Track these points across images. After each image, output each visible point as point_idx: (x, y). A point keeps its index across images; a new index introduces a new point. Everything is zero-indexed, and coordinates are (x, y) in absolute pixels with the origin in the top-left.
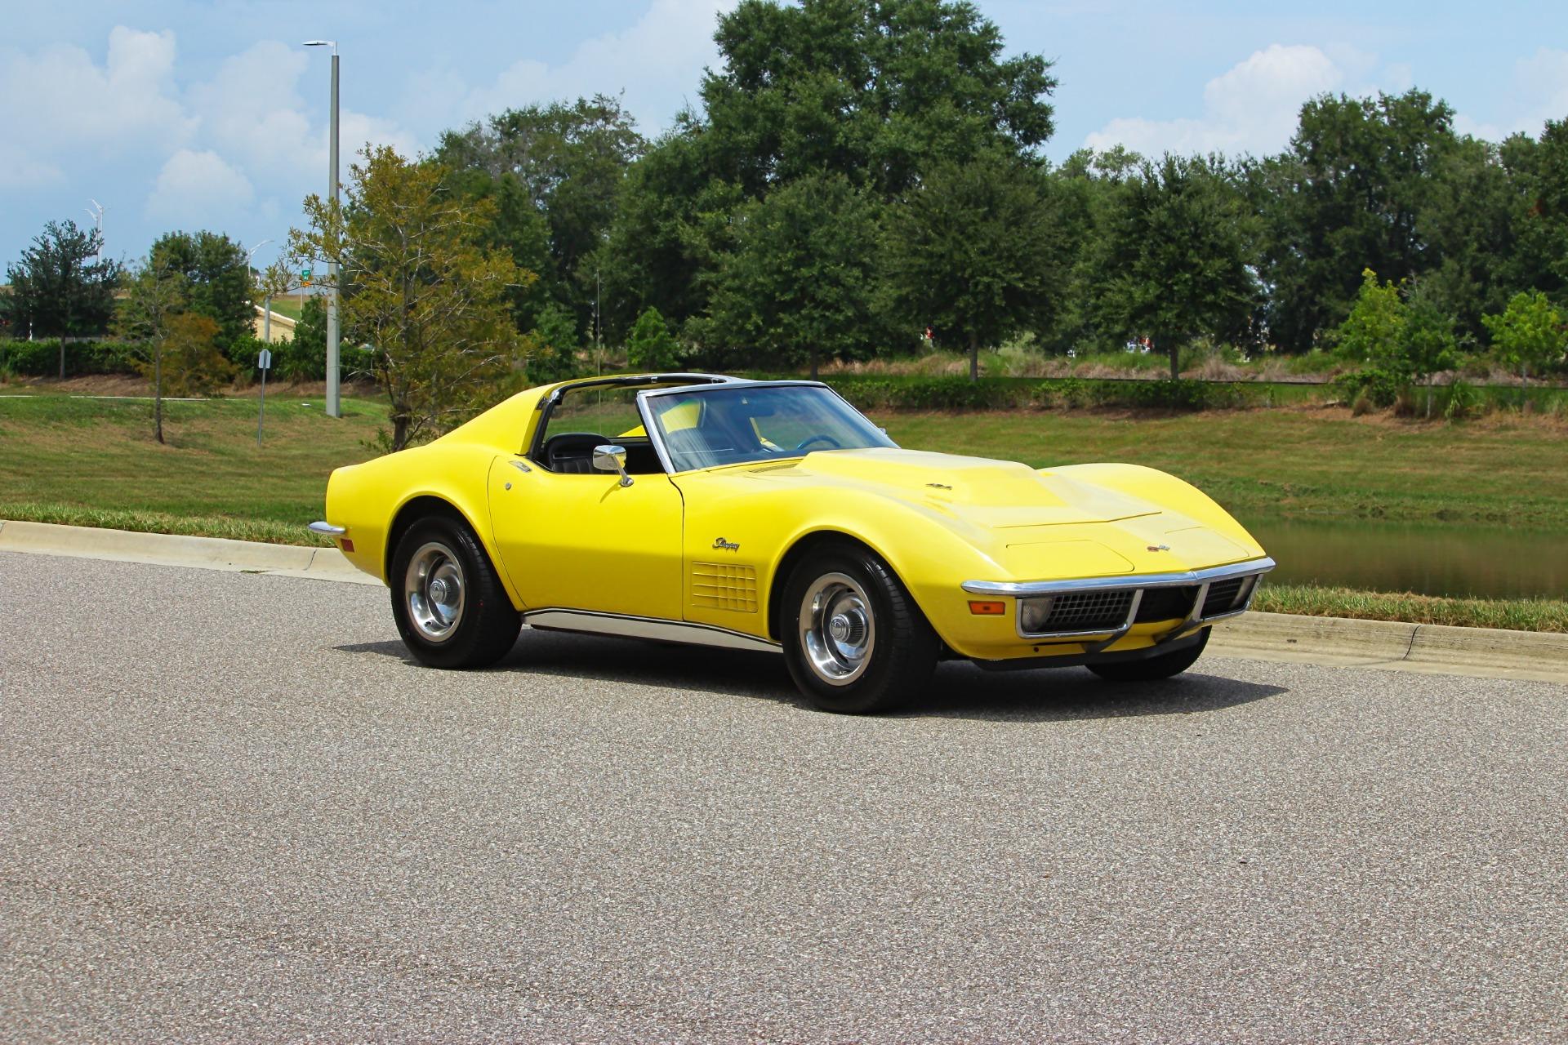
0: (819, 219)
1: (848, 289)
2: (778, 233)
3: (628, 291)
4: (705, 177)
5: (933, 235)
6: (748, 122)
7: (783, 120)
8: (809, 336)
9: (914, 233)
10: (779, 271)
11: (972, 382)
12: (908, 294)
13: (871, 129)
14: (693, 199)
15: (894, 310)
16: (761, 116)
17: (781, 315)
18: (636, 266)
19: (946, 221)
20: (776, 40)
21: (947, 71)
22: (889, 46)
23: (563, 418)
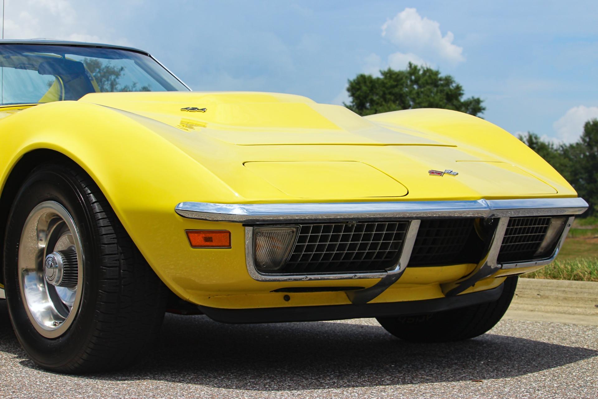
20: (371, 91)
22: (418, 93)
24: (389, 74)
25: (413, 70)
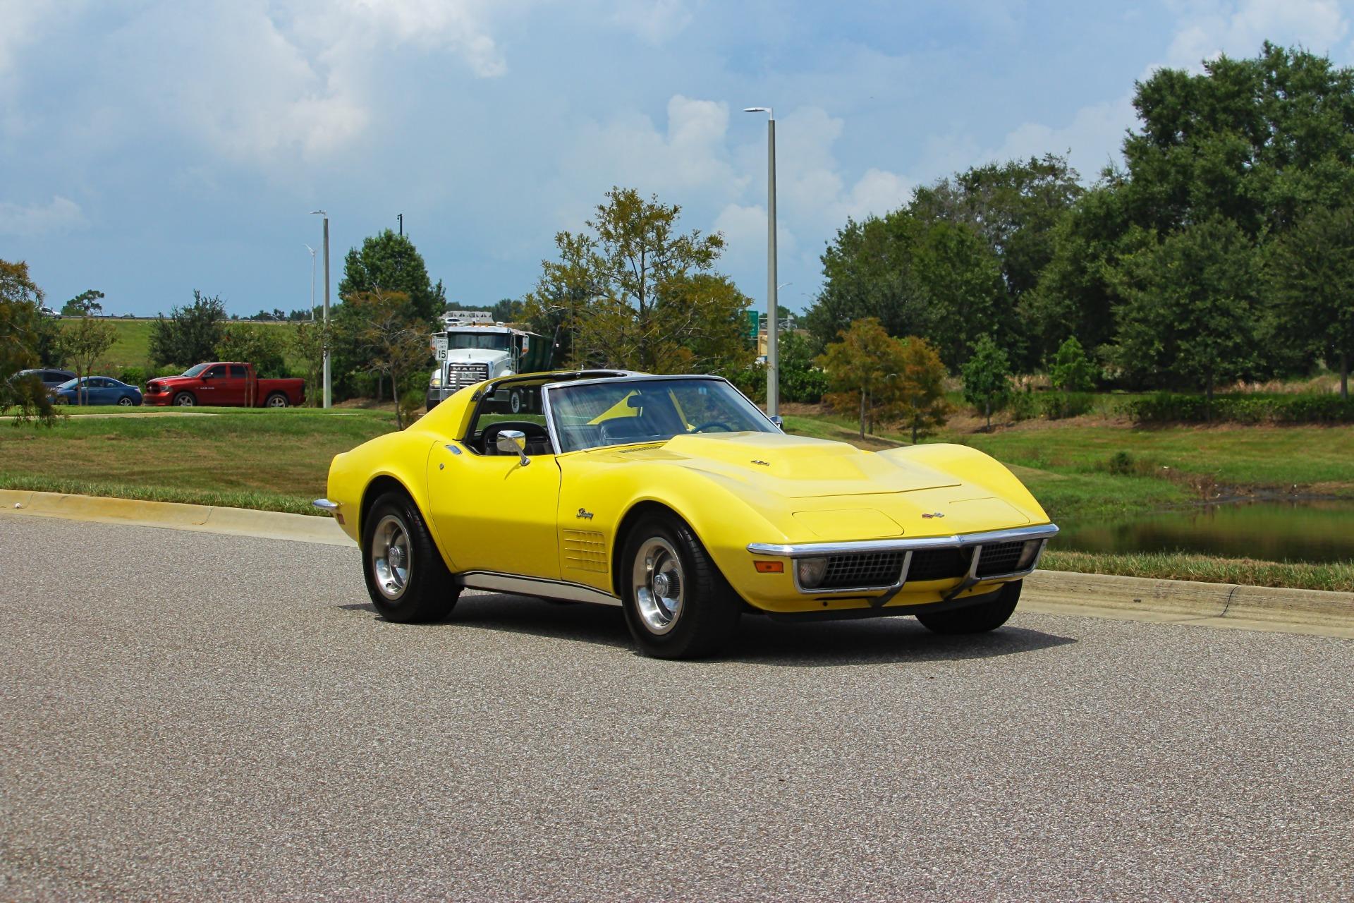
0: (1212, 259)
1: (1237, 319)
2: (1177, 271)
3: (1061, 323)
4: (1125, 226)
5: (1307, 270)
6: (1162, 176)
7: (1192, 173)
8: (1204, 360)
9: (1290, 269)
10: (1178, 304)
11: (1343, 398)
12: (1286, 322)
13: (1267, 181)
14: (1115, 242)
15: (1275, 337)
16: (1173, 170)
17: (1179, 342)
18: (1067, 302)
19: (1319, 259)
20: (1185, 104)
21: (1333, 129)
22: (1284, 108)
23: (995, 433)
24: (1223, 69)
25: (1274, 57)
